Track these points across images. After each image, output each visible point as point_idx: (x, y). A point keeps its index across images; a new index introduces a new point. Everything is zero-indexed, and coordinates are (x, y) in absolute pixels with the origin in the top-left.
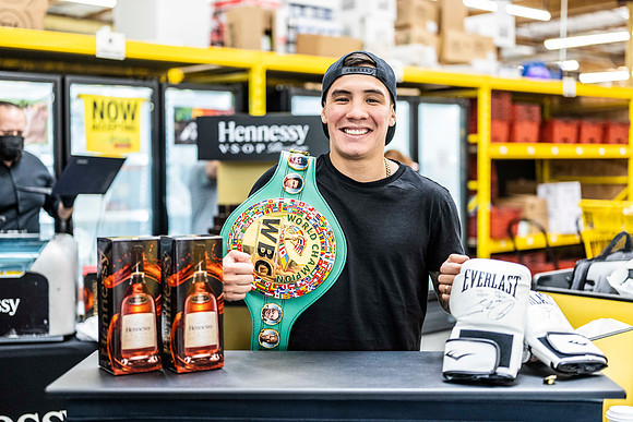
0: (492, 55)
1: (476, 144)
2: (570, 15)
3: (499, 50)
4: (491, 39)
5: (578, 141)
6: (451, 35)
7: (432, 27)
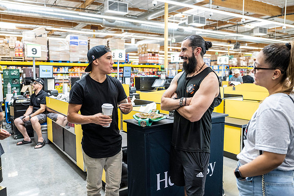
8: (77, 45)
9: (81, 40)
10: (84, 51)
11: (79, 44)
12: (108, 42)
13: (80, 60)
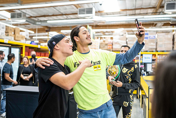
0: (25, 39)
1: (22, 56)
2: (38, 33)
3: (26, 38)
4: (25, 36)
5: (40, 56)
6: (17, 35)
7: (13, 33)
8: (147, 39)
9: (151, 35)
10: (152, 44)
11: (148, 38)
12: (174, 35)
13: (149, 50)
